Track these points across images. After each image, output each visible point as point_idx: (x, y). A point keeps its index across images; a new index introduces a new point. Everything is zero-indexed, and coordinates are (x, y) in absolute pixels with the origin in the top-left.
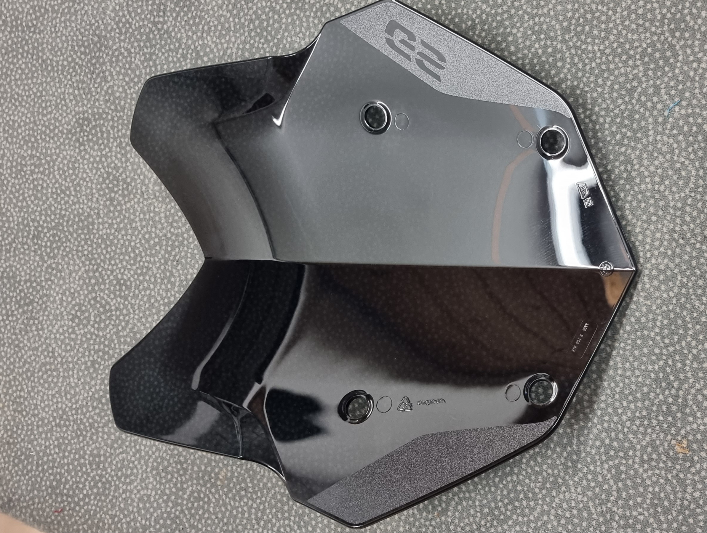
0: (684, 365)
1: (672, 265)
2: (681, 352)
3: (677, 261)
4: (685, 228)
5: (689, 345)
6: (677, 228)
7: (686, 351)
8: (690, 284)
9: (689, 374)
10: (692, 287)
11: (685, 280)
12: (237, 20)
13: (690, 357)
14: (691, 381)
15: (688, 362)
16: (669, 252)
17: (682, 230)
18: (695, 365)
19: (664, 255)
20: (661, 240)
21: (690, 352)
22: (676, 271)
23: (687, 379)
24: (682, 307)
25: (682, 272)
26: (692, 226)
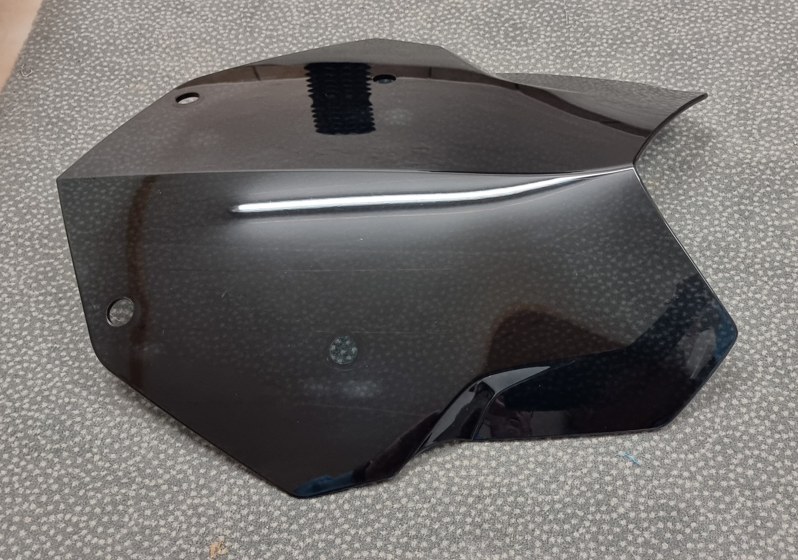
0: (320, 532)
1: (439, 495)
2: (335, 525)
3: (447, 500)
4: (488, 501)
5: (345, 532)
6: (485, 492)
7: (337, 531)
8: (420, 520)
9: (309, 540)
10: (416, 523)
11: (424, 513)
12: (626, 16)
13: (331, 537)
14: (301, 544)
15: (324, 536)
16: (454, 489)
17: (485, 497)
18: (321, 545)
19: (450, 483)
20: (468, 477)
21: (337, 536)
22: (433, 501)
23: (303, 539)
24: (390, 517)
25: (433, 508)
26: (491, 508)
